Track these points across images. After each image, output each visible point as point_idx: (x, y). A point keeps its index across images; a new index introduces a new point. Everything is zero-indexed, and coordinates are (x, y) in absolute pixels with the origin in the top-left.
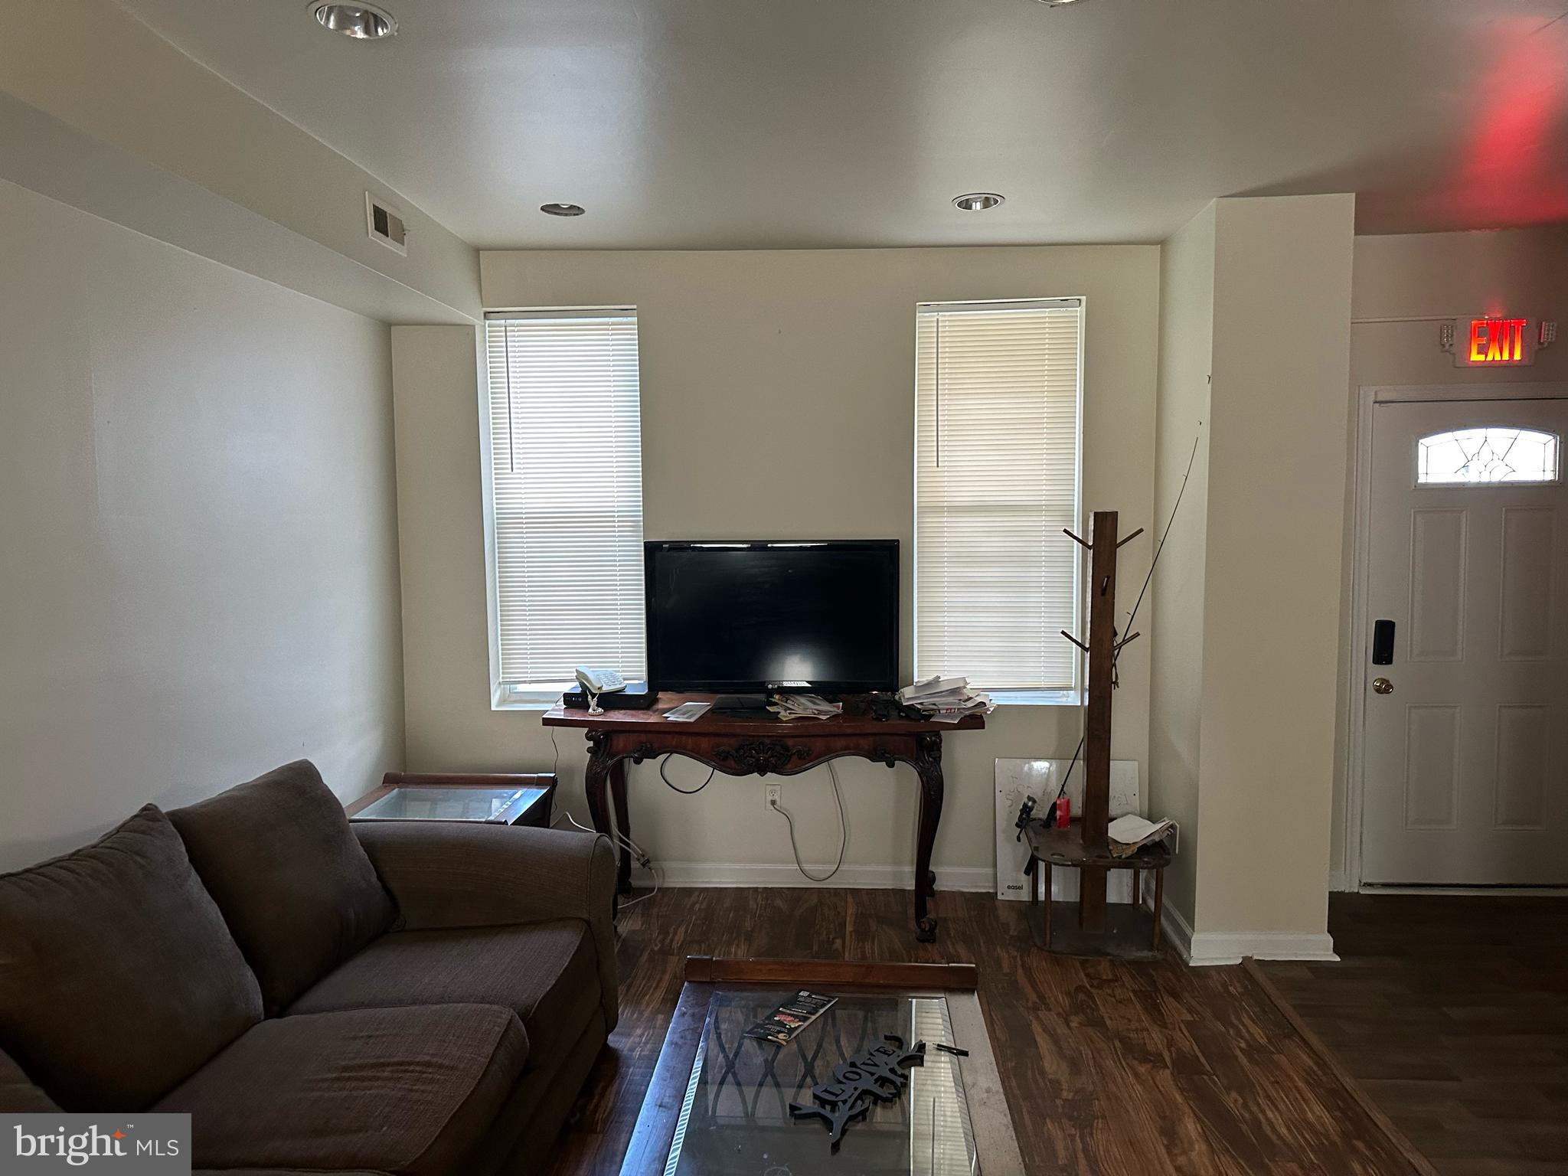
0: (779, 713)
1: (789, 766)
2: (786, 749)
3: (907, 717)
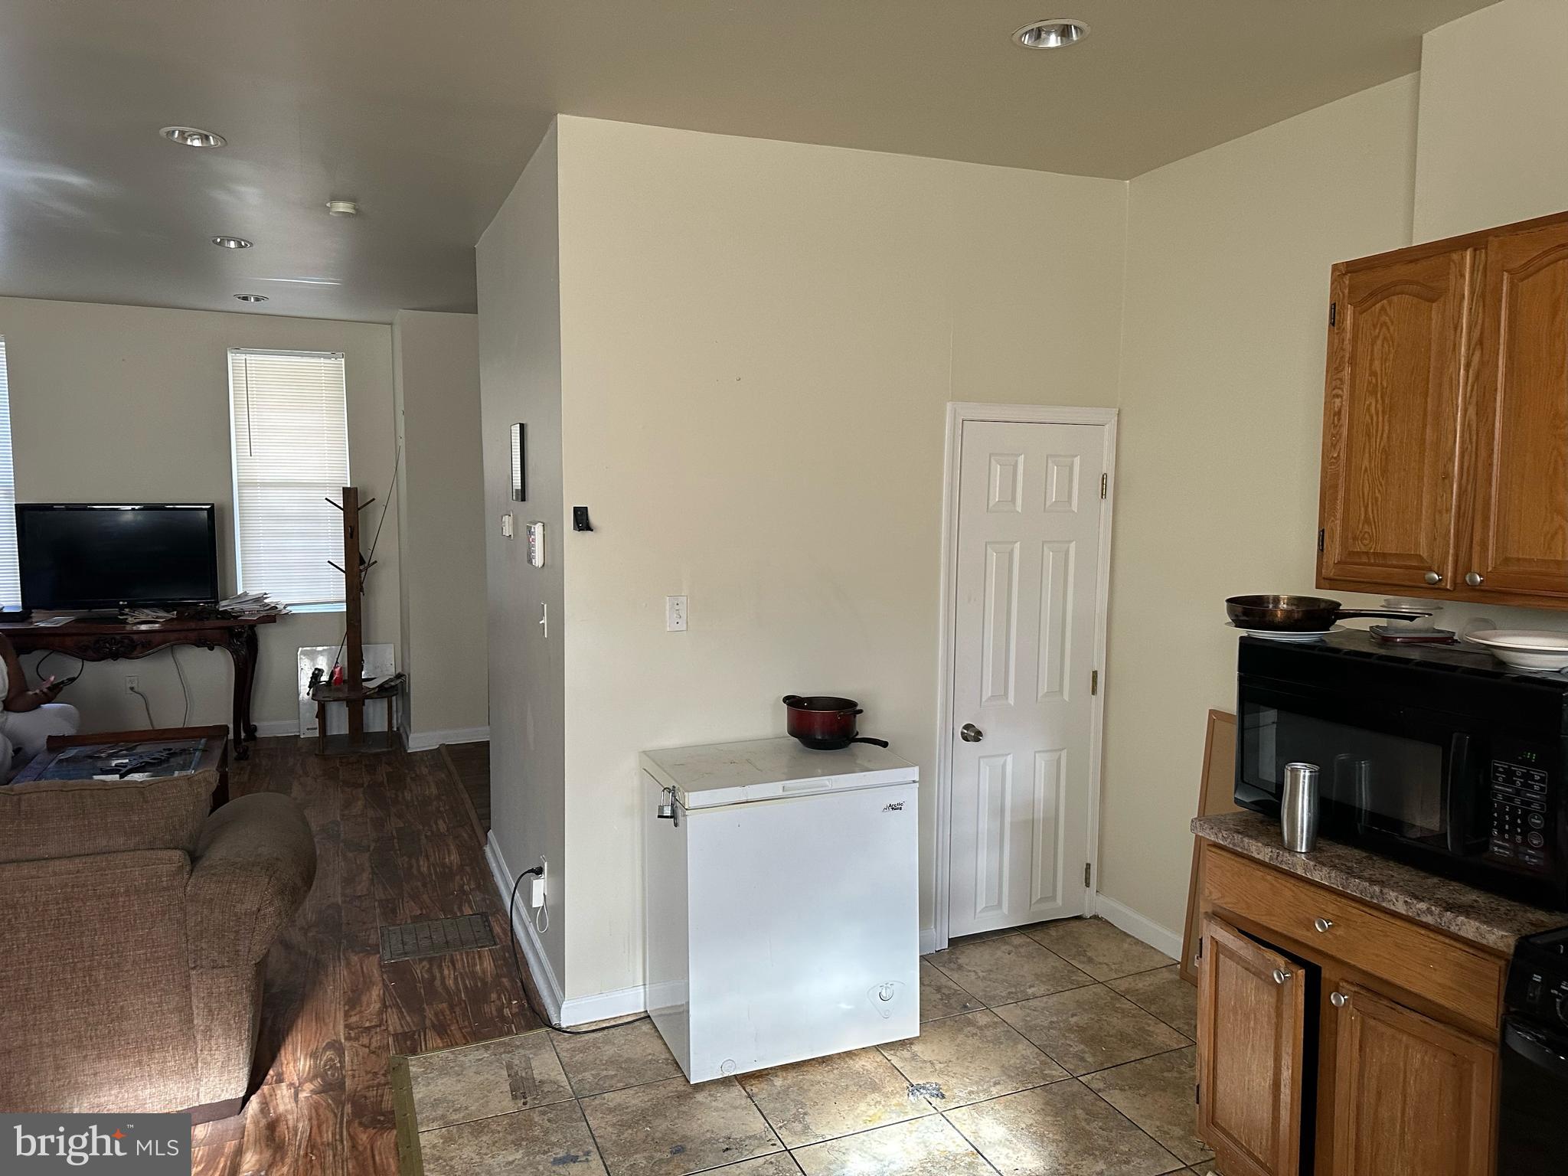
0: (127, 619)
1: (135, 653)
2: (132, 640)
3: (223, 618)
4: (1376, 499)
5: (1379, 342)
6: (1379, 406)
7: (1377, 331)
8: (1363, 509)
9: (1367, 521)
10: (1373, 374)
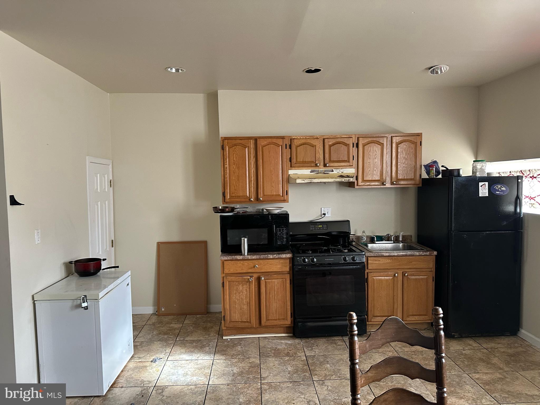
4: (237, 185)
5: (235, 154)
6: (236, 167)
7: (234, 152)
8: (234, 187)
9: (235, 190)
10: (234, 160)
